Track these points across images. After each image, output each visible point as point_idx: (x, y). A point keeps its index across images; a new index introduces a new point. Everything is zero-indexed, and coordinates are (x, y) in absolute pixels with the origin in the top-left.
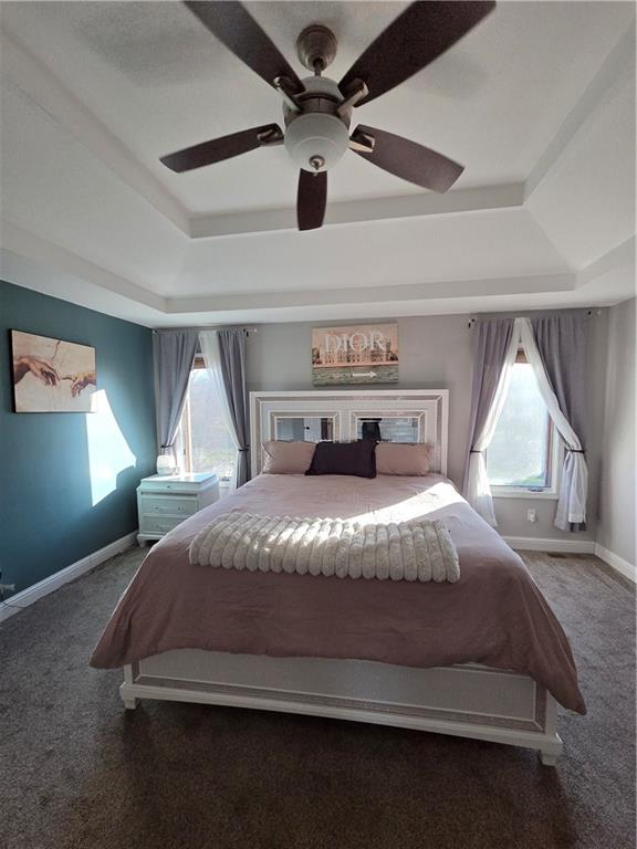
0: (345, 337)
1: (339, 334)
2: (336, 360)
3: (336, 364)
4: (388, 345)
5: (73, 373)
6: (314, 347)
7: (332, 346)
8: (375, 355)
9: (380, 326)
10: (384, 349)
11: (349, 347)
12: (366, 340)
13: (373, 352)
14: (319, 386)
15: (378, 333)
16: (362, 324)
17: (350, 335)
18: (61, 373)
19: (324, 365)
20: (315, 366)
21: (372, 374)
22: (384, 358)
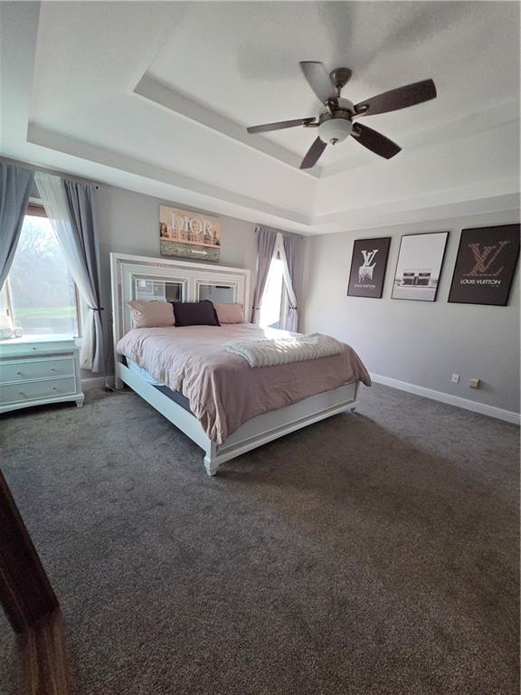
0: (187, 220)
1: (182, 216)
2: (180, 236)
3: (180, 240)
4: (215, 233)
6: (162, 222)
7: (177, 225)
8: (206, 239)
9: (208, 217)
10: (212, 235)
11: (189, 229)
12: (201, 226)
13: (205, 236)
14: (166, 256)
15: (209, 222)
16: (198, 212)
17: (190, 219)
19: (170, 239)
20: (163, 238)
21: (205, 253)
22: (212, 242)
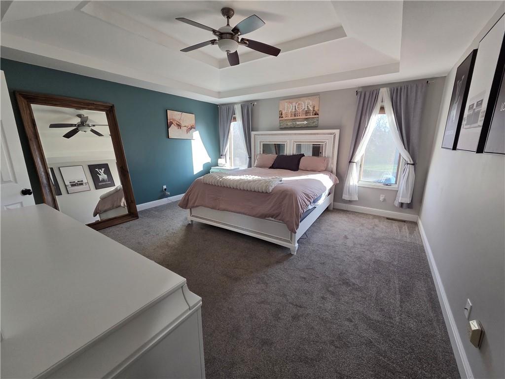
0: (294, 104)
1: (291, 103)
2: (289, 116)
3: (290, 118)
4: (314, 107)
5: (187, 125)
6: (280, 109)
7: (288, 109)
8: (307, 113)
9: (310, 97)
10: (312, 109)
11: (295, 109)
12: (303, 106)
13: (306, 111)
14: (282, 129)
15: (309, 101)
16: (302, 97)
17: (296, 103)
18: (183, 125)
19: (284, 118)
20: (280, 119)
21: (305, 122)
22: (311, 114)
